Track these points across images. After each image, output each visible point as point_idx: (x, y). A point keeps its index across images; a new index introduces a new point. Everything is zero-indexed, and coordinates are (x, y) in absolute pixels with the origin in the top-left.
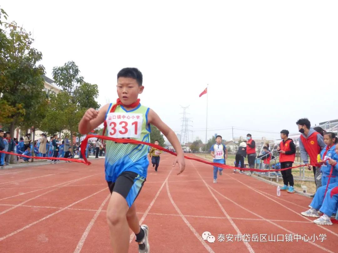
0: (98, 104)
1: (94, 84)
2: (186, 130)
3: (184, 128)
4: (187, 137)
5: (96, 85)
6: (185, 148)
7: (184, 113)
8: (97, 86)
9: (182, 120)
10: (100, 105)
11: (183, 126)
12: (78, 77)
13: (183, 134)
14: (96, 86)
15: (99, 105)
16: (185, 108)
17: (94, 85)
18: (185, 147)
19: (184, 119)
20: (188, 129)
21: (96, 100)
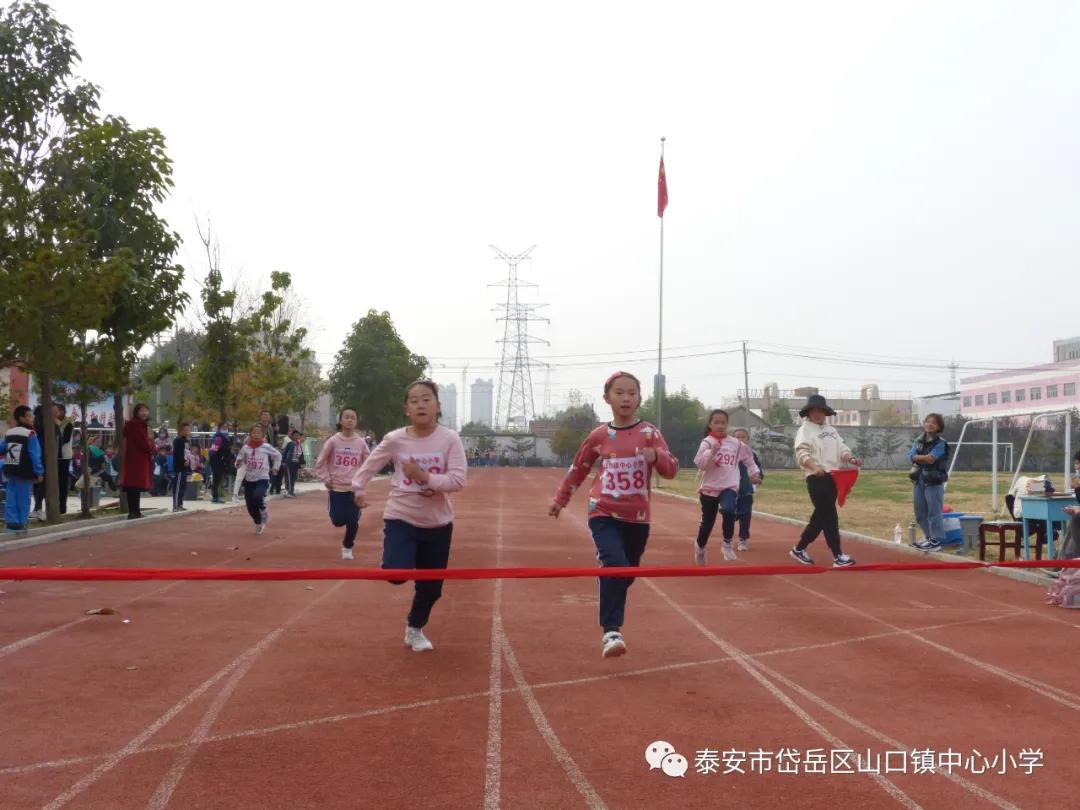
0: (168, 230)
1: (143, 128)
2: (520, 362)
3: (512, 350)
4: (527, 392)
5: (156, 133)
6: (530, 447)
7: (512, 284)
8: (163, 138)
9: (503, 314)
10: (177, 235)
11: (505, 341)
12: (69, 83)
13: (509, 378)
14: (157, 137)
15: (173, 238)
16: (513, 261)
17: (143, 135)
18: (531, 439)
19: (512, 312)
20: (530, 356)
21: (159, 210)
